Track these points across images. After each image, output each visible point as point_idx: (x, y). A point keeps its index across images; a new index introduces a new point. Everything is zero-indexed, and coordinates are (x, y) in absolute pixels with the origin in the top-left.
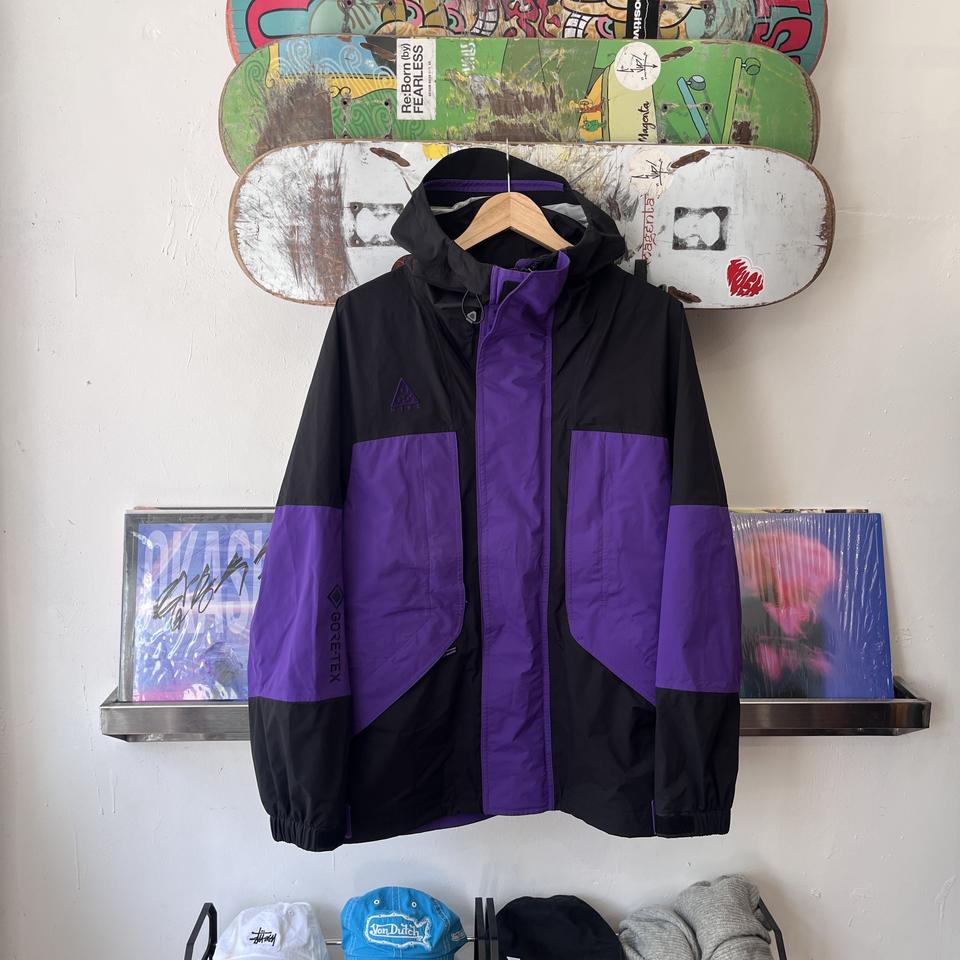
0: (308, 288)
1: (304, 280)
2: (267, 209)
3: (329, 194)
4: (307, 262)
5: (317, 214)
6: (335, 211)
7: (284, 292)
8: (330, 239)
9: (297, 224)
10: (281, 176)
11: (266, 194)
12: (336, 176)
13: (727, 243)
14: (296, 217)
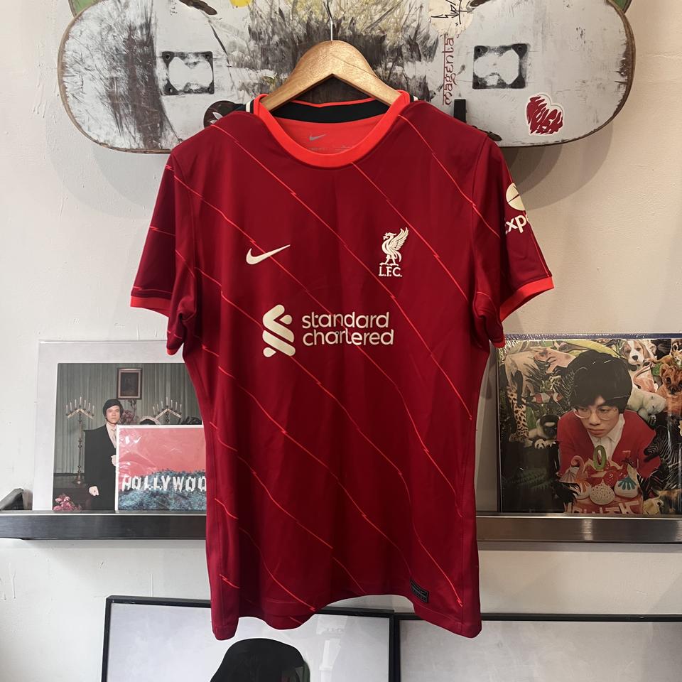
0: (129, 137)
1: (125, 130)
2: (89, 62)
3: (142, 44)
4: (126, 111)
5: (132, 64)
6: (148, 60)
7: (108, 141)
8: (146, 89)
9: (115, 76)
10: (99, 29)
11: (87, 48)
12: (147, 25)
13: (527, 80)
14: (114, 68)
